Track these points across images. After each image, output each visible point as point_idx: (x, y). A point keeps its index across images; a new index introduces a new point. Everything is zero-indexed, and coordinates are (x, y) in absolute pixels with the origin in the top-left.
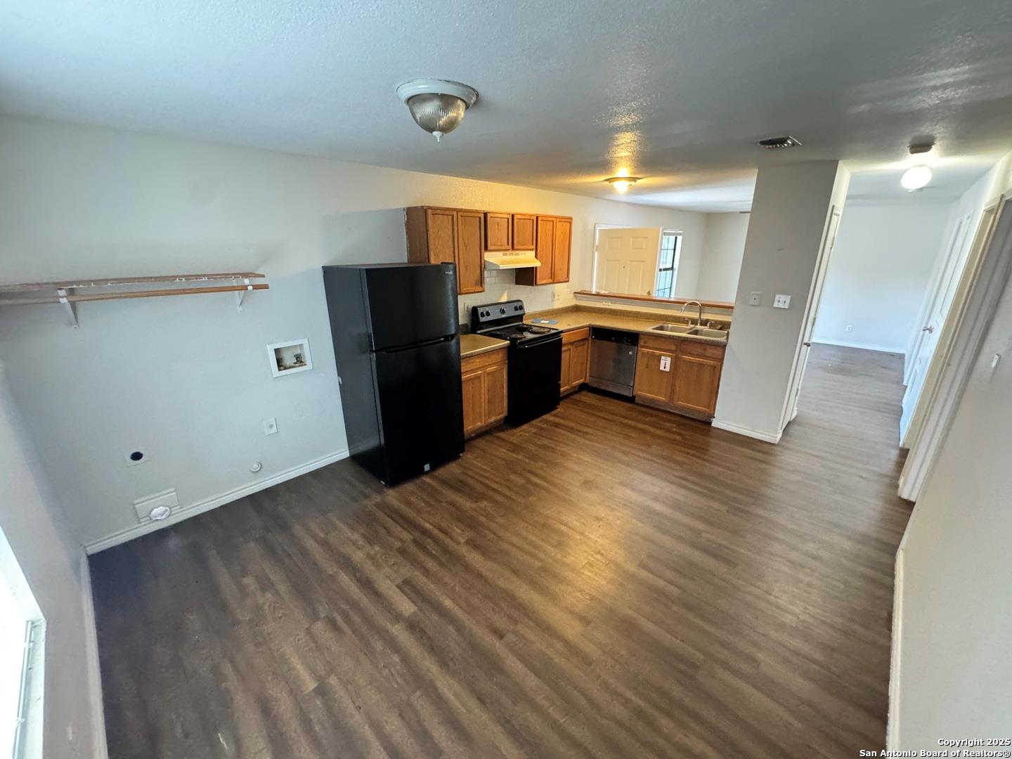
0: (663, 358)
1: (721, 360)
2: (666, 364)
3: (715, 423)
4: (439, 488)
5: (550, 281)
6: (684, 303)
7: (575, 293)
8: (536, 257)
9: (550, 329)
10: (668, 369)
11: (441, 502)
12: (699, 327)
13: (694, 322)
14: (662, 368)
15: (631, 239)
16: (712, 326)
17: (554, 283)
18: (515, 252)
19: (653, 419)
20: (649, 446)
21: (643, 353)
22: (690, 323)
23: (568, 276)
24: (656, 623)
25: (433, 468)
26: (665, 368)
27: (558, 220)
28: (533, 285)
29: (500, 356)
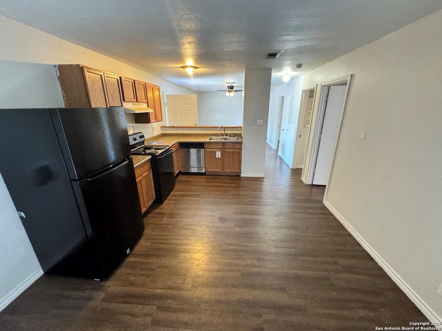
0: (217, 152)
1: (241, 149)
2: (218, 154)
3: (242, 175)
4: (145, 261)
5: (156, 120)
6: (218, 127)
7: (161, 127)
8: (148, 107)
9: (166, 146)
10: (220, 157)
11: (155, 269)
12: (225, 137)
13: (222, 135)
14: (217, 157)
15: (183, 100)
16: (230, 136)
17: (157, 121)
18: (138, 103)
19: (220, 180)
20: (229, 192)
21: (207, 152)
22: (221, 135)
23: (162, 118)
24: (303, 269)
25: (131, 250)
26: (218, 156)
27: (154, 87)
28: (149, 123)
29: (148, 166)
